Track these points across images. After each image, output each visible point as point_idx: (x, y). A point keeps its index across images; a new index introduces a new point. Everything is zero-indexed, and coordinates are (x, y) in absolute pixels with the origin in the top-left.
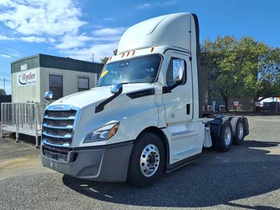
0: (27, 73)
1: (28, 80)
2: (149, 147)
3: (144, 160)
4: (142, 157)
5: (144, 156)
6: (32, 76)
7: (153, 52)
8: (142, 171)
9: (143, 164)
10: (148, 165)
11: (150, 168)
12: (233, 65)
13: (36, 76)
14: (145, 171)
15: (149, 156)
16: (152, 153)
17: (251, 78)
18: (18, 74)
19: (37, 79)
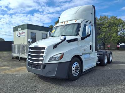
0: (21, 32)
1: (21, 35)
2: (75, 63)
3: (73, 69)
4: (73, 68)
5: (73, 67)
6: (23, 33)
7: (76, 22)
8: (73, 74)
9: (73, 71)
10: (75, 71)
11: (76, 73)
12: (107, 28)
13: (25, 33)
14: (74, 73)
15: (75, 67)
16: (77, 66)
17: (115, 34)
18: (17, 32)
19: (26, 34)
